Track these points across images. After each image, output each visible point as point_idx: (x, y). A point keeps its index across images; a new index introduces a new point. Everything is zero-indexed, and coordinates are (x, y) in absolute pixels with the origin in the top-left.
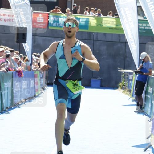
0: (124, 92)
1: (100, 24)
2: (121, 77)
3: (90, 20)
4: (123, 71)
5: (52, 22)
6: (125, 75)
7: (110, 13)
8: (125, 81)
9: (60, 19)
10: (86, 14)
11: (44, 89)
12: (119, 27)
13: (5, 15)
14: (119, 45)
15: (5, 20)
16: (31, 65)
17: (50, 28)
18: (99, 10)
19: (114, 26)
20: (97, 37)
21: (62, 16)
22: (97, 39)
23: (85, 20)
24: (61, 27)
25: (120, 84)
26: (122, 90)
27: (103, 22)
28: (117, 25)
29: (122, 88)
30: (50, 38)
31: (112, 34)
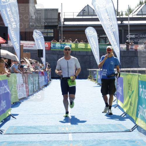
0: (91, 80)
1: (77, 47)
2: (89, 73)
3: (72, 45)
4: (89, 70)
5: (52, 47)
6: (91, 72)
7: (82, 41)
8: (91, 75)
9: (56, 45)
10: (70, 42)
11: (51, 80)
12: (86, 47)
13: (29, 44)
14: (87, 57)
15: (29, 47)
16: (46, 68)
17: (51, 50)
18: (76, 40)
19: (84, 47)
20: (76, 53)
21: (57, 43)
22: (76, 54)
23: (70, 45)
24: (57, 49)
25: (89, 76)
26: (90, 80)
27: (78, 45)
28: (85, 47)
29: (90, 79)
30: (52, 55)
31: (83, 52)
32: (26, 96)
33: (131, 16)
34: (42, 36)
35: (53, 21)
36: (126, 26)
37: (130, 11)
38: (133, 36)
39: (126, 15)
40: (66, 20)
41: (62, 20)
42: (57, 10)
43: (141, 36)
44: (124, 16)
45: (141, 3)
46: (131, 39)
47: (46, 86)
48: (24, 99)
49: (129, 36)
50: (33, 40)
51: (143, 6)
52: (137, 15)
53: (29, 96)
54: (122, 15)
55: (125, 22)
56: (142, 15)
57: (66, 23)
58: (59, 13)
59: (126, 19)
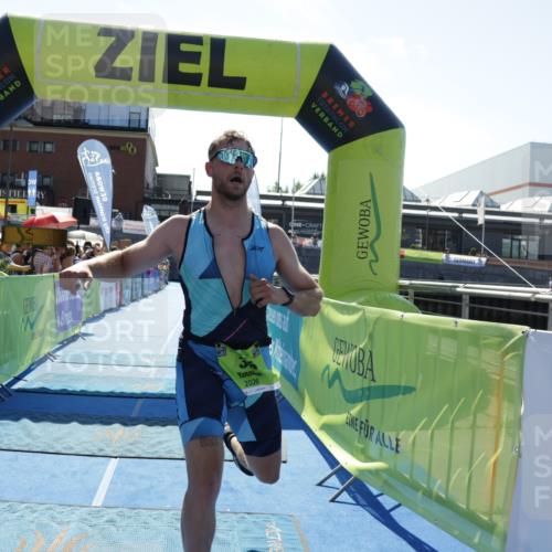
32: (114, 306)
33: (297, 194)
34: (156, 216)
35: (181, 193)
36: (289, 208)
37: (298, 187)
38: (299, 225)
39: (293, 192)
40: (199, 193)
41: (194, 193)
42: (188, 177)
43: (311, 225)
44: (290, 194)
45: (315, 177)
46: (295, 228)
47: (156, 291)
48: (110, 310)
49: (293, 224)
50: (141, 219)
51: (316, 181)
52: (308, 193)
53: (120, 305)
54: (287, 192)
55: (289, 203)
56: (314, 194)
57: (200, 198)
58: (190, 183)
59: (290, 199)
